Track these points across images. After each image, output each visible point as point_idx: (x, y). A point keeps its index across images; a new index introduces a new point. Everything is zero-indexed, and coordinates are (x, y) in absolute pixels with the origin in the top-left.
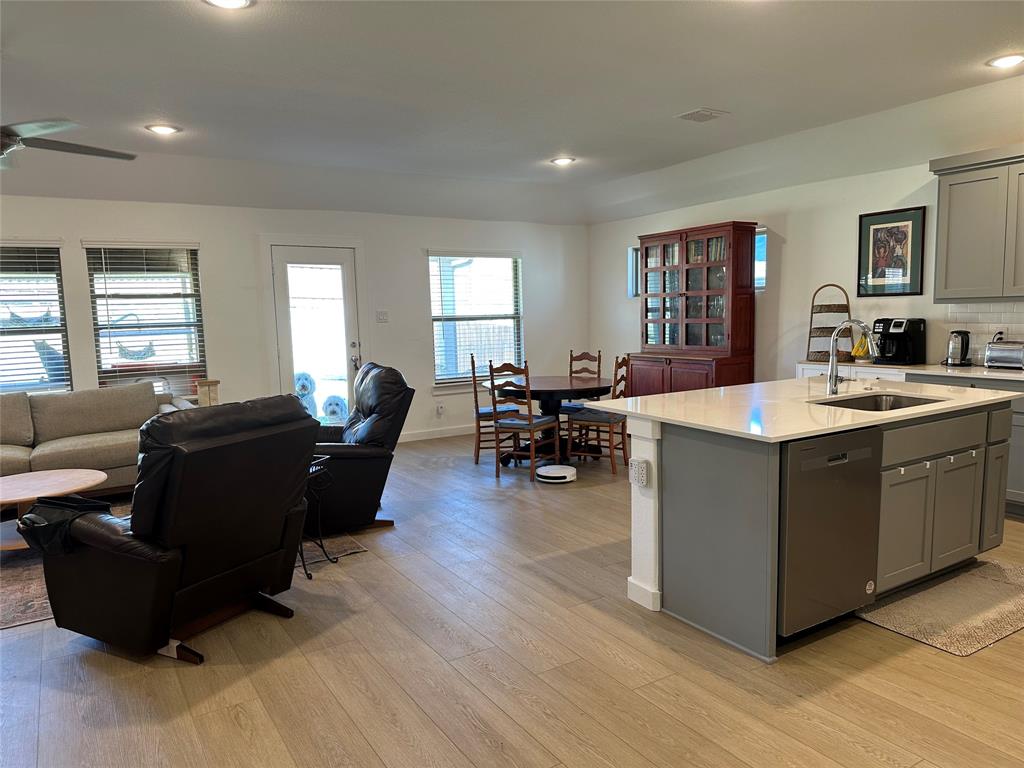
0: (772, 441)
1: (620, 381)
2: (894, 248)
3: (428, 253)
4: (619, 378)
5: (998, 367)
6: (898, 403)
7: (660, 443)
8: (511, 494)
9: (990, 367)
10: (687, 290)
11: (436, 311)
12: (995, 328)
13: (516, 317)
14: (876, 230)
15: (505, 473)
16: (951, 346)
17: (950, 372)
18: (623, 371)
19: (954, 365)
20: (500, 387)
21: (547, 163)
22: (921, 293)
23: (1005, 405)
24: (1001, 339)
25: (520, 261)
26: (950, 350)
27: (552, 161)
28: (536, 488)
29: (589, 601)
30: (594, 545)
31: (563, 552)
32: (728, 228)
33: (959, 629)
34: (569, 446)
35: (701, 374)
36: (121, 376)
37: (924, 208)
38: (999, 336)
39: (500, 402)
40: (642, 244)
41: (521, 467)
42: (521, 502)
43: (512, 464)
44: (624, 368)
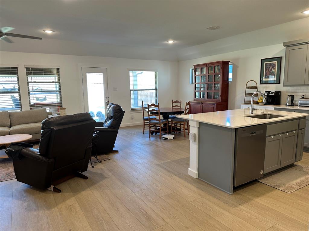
0: (233, 128)
1: (187, 109)
2: (271, 69)
3: (129, 70)
4: (187, 108)
5: (303, 106)
6: (272, 116)
7: (199, 128)
8: (154, 143)
9: (300, 106)
10: (208, 82)
11: (131, 88)
12: (302, 94)
13: (156, 90)
14: (266, 64)
15: (152, 137)
16: (288, 100)
17: (288, 107)
18: (188, 106)
19: (289, 105)
20: (151, 111)
21: (166, 42)
22: (279, 83)
23: (304, 117)
24: (303, 97)
25: (157, 72)
26: (288, 101)
27: (167, 42)
28: (161, 141)
29: (176, 175)
30: (179, 158)
31: (169, 160)
32: (221, 63)
33: (288, 185)
34: (171, 129)
35: (212, 107)
36: (36, 106)
37: (281, 57)
38: (303, 96)
39: (151, 115)
40: (194, 67)
41: (157, 135)
42: (157, 145)
43: (154, 134)
44: (188, 105)
